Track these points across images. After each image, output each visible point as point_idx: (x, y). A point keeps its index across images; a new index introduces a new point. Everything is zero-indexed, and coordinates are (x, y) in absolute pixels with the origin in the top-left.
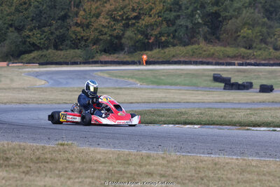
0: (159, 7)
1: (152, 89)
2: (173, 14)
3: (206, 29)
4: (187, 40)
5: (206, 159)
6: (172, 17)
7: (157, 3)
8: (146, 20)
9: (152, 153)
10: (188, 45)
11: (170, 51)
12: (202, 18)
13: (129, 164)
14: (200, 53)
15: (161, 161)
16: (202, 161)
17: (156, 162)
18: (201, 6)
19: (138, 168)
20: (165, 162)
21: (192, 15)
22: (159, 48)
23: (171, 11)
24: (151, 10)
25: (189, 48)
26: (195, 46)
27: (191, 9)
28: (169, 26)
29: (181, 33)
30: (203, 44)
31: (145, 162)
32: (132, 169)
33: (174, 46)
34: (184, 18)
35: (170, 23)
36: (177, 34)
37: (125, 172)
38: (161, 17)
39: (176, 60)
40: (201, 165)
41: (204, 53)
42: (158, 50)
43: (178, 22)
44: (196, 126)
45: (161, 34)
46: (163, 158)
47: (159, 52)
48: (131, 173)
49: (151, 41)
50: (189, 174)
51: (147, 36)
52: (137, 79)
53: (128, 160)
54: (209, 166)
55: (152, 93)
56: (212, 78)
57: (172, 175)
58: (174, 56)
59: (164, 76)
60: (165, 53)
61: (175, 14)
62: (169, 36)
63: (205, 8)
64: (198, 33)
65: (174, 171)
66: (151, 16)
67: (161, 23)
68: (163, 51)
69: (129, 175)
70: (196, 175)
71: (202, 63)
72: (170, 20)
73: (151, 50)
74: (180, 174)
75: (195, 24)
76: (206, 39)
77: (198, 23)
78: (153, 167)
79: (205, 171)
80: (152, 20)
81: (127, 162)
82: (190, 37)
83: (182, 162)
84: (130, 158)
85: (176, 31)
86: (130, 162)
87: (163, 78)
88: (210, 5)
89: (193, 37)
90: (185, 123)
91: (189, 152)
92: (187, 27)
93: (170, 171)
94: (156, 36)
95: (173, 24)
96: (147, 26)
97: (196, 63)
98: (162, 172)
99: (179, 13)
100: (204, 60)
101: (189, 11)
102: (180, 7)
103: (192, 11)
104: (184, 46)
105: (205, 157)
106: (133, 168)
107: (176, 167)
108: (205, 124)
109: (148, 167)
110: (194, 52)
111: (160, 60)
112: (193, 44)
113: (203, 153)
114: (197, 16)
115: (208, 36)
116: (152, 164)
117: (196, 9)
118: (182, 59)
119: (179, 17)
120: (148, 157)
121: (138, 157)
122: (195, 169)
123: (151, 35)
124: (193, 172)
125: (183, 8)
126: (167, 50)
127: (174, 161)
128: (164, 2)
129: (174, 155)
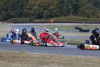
0: (56, 2)
2: (61, 5)
3: (73, 10)
5: (73, 57)
6: (61, 6)
8: (51, 7)
9: (54, 55)
10: (66, 16)
11: (60, 18)
13: (45, 59)
14: (71, 19)
15: (57, 58)
16: (71, 58)
17: (55, 58)
18: (71, 2)
19: (48, 60)
21: (68, 5)
22: (56, 17)
23: (60, 4)
24: (53, 3)
25: (67, 17)
26: (69, 16)
27: (67, 3)
28: (59, 9)
29: (64, 12)
30: (72, 16)
31: (51, 58)
32: (46, 60)
33: (61, 16)
34: (65, 7)
35: (60, 8)
36: (62, 12)
37: (44, 62)
38: (56, 6)
39: (62, 21)
40: (71, 59)
41: (72, 19)
42: (56, 18)
43: (63, 8)
44: (69, 45)
45: (57, 12)
46: (58, 57)
48: (46, 62)
49: (53, 15)
51: (52, 13)
54: (74, 59)
56: (75, 28)
57: (61, 63)
59: (58, 27)
61: (62, 5)
62: (59, 13)
63: (72, 3)
64: (70, 12)
65: (61, 61)
66: (53, 6)
67: (57, 8)
68: (57, 18)
69: (45, 63)
70: (70, 63)
71: (72, 23)
72: (60, 7)
73: (53, 18)
74: (64, 62)
75: (69, 9)
76: (73, 14)
77: (70, 8)
78: (54, 60)
79: (72, 61)
80: (54, 7)
81: (45, 58)
82: (67, 13)
83: (64, 58)
84: (46, 57)
85: (62, 11)
86: (46, 58)
88: (74, 2)
89: (68, 13)
91: (67, 55)
92: (66, 9)
94: (55, 13)
96: (52, 9)
97: (69, 23)
98: (57, 62)
99: (63, 5)
100: (72, 21)
101: (67, 4)
102: (64, 2)
103: (68, 4)
104: (65, 16)
106: (47, 60)
107: (62, 60)
108: (73, 44)
109: (52, 60)
110: (69, 19)
111: (56, 21)
112: (68, 16)
113: (72, 55)
114: (70, 6)
115: (74, 13)
117: (69, 3)
118: (64, 21)
120: (52, 56)
121: (49, 56)
122: (69, 60)
124: (68, 62)
126: (59, 18)
127: (62, 58)
128: (58, 1)
129: (61, 56)
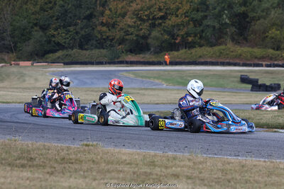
0: (186, 7)
1: (178, 90)
2: (201, 14)
3: (234, 29)
4: (214, 41)
5: (233, 161)
6: (199, 18)
7: (184, 3)
8: (173, 20)
9: (179, 154)
10: (215, 46)
11: (197, 51)
12: (229, 19)
13: (155, 166)
14: (227, 54)
15: (188, 163)
16: (229, 163)
17: (182, 163)
18: (229, 6)
19: (163, 170)
20: (191, 164)
21: (219, 16)
22: (186, 48)
23: (198, 11)
24: (178, 9)
25: (216, 48)
26: (223, 47)
27: (218, 8)
28: (195, 26)
29: (209, 33)
30: (230, 45)
31: (171, 164)
32: (157, 170)
33: (201, 46)
34: (211, 19)
35: (197, 23)
36: (204, 34)
37: (151, 174)
38: (188, 17)
39: (202, 60)
40: (228, 167)
41: (232, 54)
42: (184, 50)
43: (206, 22)
45: (188, 34)
46: (189, 160)
47: (186, 53)
48: (157, 175)
49: (177, 41)
50: (216, 176)
51: (173, 36)
52: (163, 79)
53: (154, 162)
54: (237, 168)
55: (178, 94)
56: (239, 79)
57: (198, 177)
58: (200, 57)
60: (191, 53)
61: (202, 14)
62: (196, 36)
63: (232, 8)
64: (226, 34)
65: (201, 173)
66: (177, 16)
67: (188, 23)
68: (189, 52)
69: (154, 177)
70: (223, 177)
71: (229, 64)
72: (197, 20)
73: (178, 50)
74: (207, 176)
75: (222, 25)
76: (233, 39)
77: (226, 23)
78: (179, 169)
79: (232, 174)
80: (179, 20)
81: (153, 164)
82: (217, 38)
83: (208, 164)
84: (156, 160)
85: (203, 31)
86: (157, 163)
87: (189, 78)
88: (238, 5)
89: (220, 37)
91: (216, 154)
92: (214, 27)
93: (196, 173)
94: (182, 36)
95: (200, 25)
96: (174, 26)
97: (223, 64)
98: (188, 174)
99: (206, 14)
100: (231, 61)
101: (217, 11)
102: (208, 7)
103: (220, 12)
104: (211, 46)
105: (232, 159)
106: (159, 169)
107: (203, 169)
109: (174, 168)
110: (221, 53)
111: (186, 61)
112: (220, 44)
113: (230, 155)
114: (224, 16)
115: (236, 37)
116: (179, 166)
117: (223, 9)
118: (209, 60)
119: (206, 17)
120: (175, 159)
121: (164, 158)
122: (222, 171)
123: (178, 36)
124: (220, 174)
125: (211, 8)
126: (193, 51)
127: (201, 163)
128: (191, 2)
129: (200, 157)
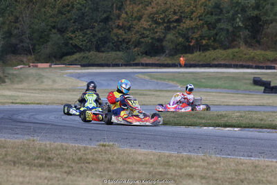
0: (200, 11)
2: (215, 17)
3: (247, 32)
4: (228, 44)
5: (246, 161)
6: (213, 21)
7: (198, 6)
8: (187, 23)
9: (193, 155)
10: (228, 48)
11: (211, 54)
12: (242, 22)
13: (170, 166)
14: (240, 57)
15: (202, 163)
16: (242, 164)
17: (196, 164)
18: (242, 10)
19: (178, 170)
20: (205, 164)
21: (233, 19)
22: (200, 51)
23: (212, 14)
24: (192, 13)
25: (230, 51)
26: (236, 50)
27: (232, 12)
28: (209, 29)
29: (222, 36)
30: (243, 48)
31: (185, 164)
32: (172, 170)
33: (215, 49)
34: (224, 22)
35: (211, 26)
36: (217, 38)
37: (166, 174)
38: (201, 20)
39: (216, 63)
40: (241, 167)
41: (245, 56)
42: (198, 53)
43: (219, 25)
44: (236, 129)
45: (202, 37)
46: (203, 160)
47: (200, 55)
48: (172, 175)
49: (192, 44)
50: (229, 176)
51: (188, 39)
52: (178, 81)
53: (169, 162)
54: (250, 168)
56: (252, 82)
57: (212, 177)
58: (214, 59)
59: (204, 79)
60: (205, 56)
62: (209, 39)
63: (246, 11)
64: (239, 37)
65: (214, 173)
66: (192, 19)
67: (202, 26)
68: (203, 54)
69: (169, 176)
70: (237, 178)
71: (242, 67)
72: (210, 24)
73: (192, 53)
74: (221, 176)
75: (235, 28)
76: (246, 43)
77: (239, 26)
78: (193, 169)
79: (245, 174)
80: (193, 24)
81: (168, 164)
82: (230, 41)
83: (222, 164)
84: (170, 160)
85: (216, 34)
86: (171, 163)
87: (203, 80)
88: (251, 9)
89: (234, 40)
90: (226, 126)
91: (229, 155)
92: (228, 30)
93: (210, 173)
94: (197, 39)
95: (214, 28)
96: (189, 29)
97: (236, 66)
98: (202, 174)
99: (219, 17)
100: (244, 63)
101: (230, 14)
102: (222, 11)
103: (233, 15)
104: (225, 49)
105: (245, 159)
106: (174, 169)
107: (217, 169)
108: (245, 127)
109: (188, 168)
110: (234, 55)
111: (201, 63)
112: (234, 47)
113: (243, 156)
114: (238, 20)
115: (249, 40)
116: (193, 166)
117: (237, 13)
118: (222, 62)
119: (219, 20)
120: (189, 159)
121: (179, 159)
122: (236, 171)
123: (192, 39)
124: (233, 175)
125: (224, 11)
126: (207, 53)
127: (215, 163)
128: (205, 6)
129: (214, 158)
